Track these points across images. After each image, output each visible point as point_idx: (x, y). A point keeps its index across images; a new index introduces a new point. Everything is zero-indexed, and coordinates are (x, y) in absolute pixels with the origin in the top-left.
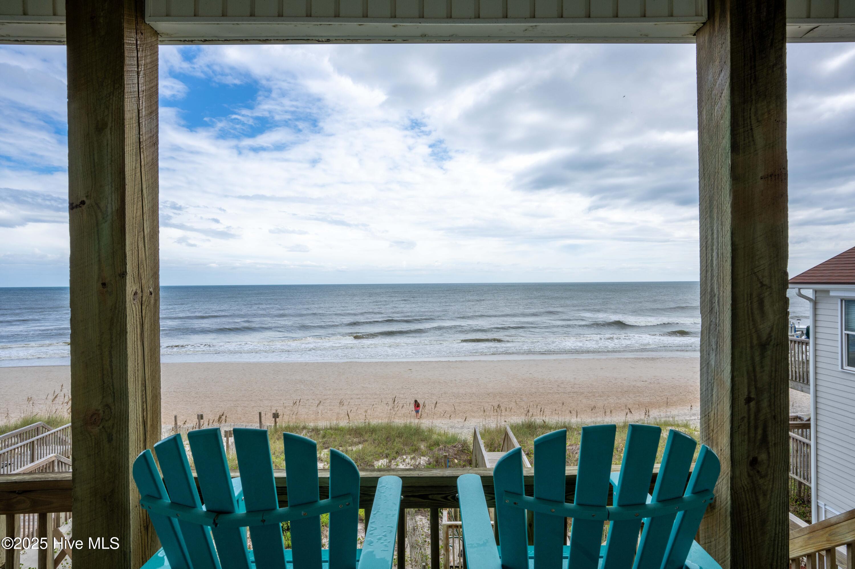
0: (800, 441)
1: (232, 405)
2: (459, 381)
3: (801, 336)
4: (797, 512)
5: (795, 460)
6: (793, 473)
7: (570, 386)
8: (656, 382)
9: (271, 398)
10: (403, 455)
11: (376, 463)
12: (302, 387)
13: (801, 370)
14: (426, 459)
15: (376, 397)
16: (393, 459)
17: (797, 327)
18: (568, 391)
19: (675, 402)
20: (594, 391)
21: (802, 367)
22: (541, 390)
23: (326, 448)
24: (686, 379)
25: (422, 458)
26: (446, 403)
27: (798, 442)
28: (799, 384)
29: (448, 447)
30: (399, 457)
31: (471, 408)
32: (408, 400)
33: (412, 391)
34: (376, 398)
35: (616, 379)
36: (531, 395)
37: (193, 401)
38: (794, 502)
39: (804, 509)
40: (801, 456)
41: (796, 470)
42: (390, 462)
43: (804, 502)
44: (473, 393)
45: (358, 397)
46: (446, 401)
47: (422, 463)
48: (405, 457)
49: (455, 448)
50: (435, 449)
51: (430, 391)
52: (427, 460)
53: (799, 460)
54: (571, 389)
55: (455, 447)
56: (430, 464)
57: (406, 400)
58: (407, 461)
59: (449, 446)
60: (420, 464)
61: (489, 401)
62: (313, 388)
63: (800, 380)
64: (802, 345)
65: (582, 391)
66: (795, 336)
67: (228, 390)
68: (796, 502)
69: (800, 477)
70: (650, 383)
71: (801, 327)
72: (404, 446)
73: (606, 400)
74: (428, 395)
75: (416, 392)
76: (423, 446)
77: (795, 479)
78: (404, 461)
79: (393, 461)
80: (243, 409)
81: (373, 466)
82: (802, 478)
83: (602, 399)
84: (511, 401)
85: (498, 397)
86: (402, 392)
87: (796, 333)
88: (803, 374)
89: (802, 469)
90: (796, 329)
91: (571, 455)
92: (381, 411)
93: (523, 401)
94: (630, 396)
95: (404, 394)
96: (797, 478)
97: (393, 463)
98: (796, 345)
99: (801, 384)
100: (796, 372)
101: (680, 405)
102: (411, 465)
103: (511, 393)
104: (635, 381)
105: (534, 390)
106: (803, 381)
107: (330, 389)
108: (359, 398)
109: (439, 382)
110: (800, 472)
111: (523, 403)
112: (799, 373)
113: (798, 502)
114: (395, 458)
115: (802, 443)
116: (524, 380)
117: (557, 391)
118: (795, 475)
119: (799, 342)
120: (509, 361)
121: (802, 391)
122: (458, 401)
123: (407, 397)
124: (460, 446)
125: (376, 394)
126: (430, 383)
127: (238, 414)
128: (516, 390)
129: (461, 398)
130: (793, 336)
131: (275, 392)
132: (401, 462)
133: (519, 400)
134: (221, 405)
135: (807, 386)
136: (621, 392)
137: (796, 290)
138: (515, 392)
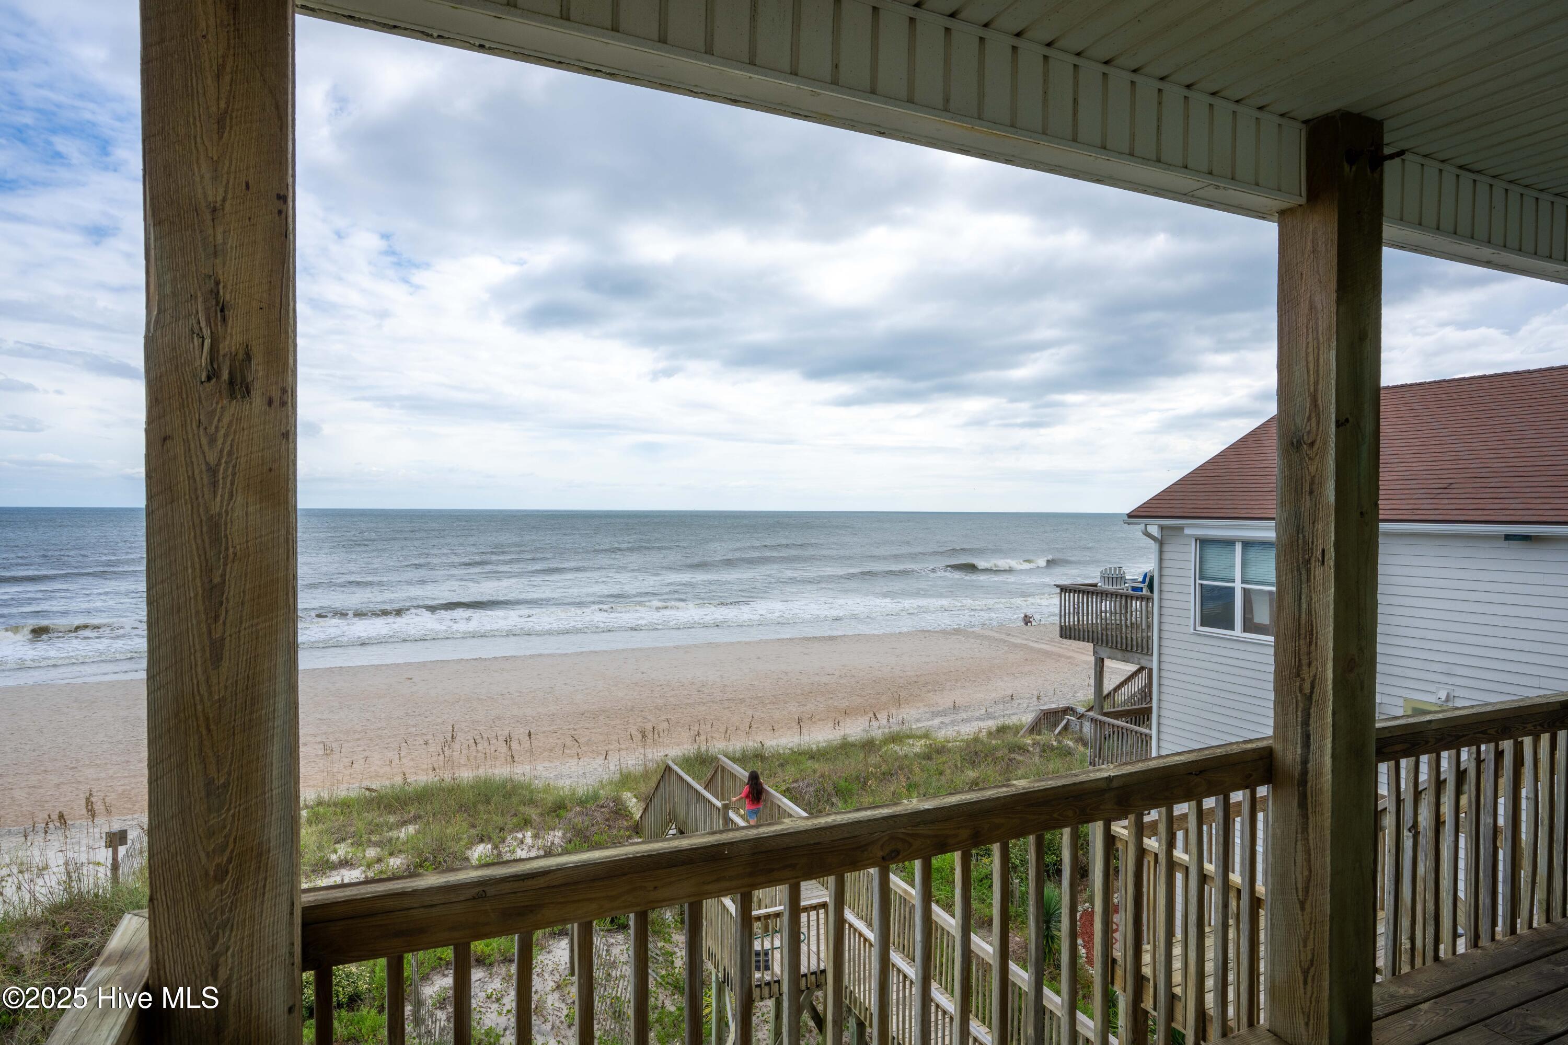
0: (1136, 733)
2: (516, 694)
7: (718, 689)
10: (516, 831)
11: (470, 853)
13: (1140, 636)
14: (559, 834)
15: (357, 736)
16: (500, 842)
20: (760, 695)
22: (671, 699)
25: (552, 832)
27: (1134, 733)
29: (590, 808)
30: (511, 836)
33: (429, 719)
34: (359, 740)
35: (787, 673)
42: (497, 847)
44: (554, 715)
47: (555, 842)
48: (520, 835)
49: (603, 810)
50: (568, 815)
51: (467, 717)
52: (562, 835)
54: (721, 694)
55: (602, 807)
56: (569, 842)
58: (529, 840)
59: (592, 806)
60: (553, 843)
61: (587, 725)
63: (1137, 650)
65: (740, 697)
76: (534, 814)
78: (521, 842)
79: (501, 846)
81: (467, 859)
84: (628, 723)
85: (601, 717)
92: (382, 762)
95: (415, 726)
97: (504, 849)
99: (1139, 652)
100: (1132, 638)
102: (539, 849)
105: (660, 702)
106: (1143, 650)
109: (479, 698)
112: (1138, 641)
114: (502, 841)
115: (1139, 735)
116: (636, 684)
117: (700, 700)
119: (1137, 598)
123: (424, 731)
124: (611, 805)
125: (355, 731)
126: (461, 703)
128: (629, 704)
131: (105, 746)
135: (1147, 657)
136: (802, 694)
137: (1142, 527)
138: (629, 708)
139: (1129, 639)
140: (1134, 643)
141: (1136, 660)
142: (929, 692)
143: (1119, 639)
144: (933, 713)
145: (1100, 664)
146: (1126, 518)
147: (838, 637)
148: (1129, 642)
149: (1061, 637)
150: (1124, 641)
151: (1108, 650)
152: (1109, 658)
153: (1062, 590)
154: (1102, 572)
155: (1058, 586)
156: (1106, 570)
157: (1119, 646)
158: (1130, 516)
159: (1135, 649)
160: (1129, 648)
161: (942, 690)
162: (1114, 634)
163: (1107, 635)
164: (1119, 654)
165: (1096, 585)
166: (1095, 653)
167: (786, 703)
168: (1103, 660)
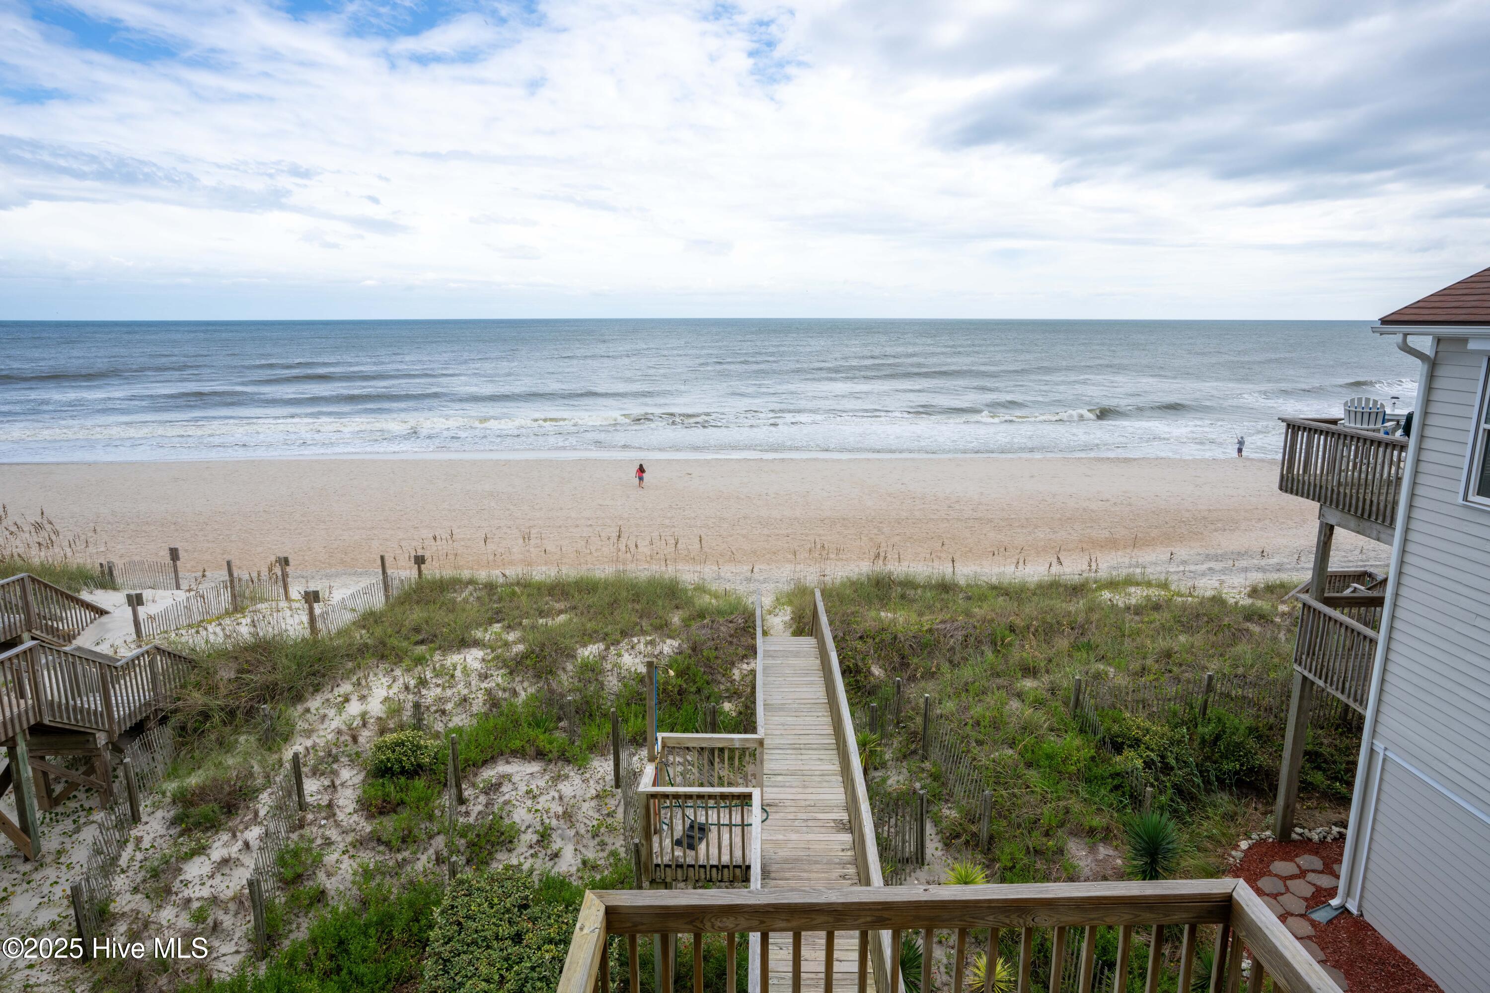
0: (1359, 633)
1: (364, 536)
2: (774, 496)
3: (1394, 430)
4: (1336, 746)
5: (1343, 664)
6: (1337, 689)
7: (971, 507)
8: (1125, 502)
9: (434, 524)
10: (632, 636)
11: (580, 651)
12: (493, 504)
13: (1383, 498)
14: (676, 643)
16: (613, 644)
17: (1388, 411)
18: (966, 516)
19: (1153, 539)
20: (1013, 516)
21: (1385, 491)
22: (917, 513)
23: (498, 622)
24: (1179, 498)
25: (669, 641)
26: (744, 536)
27: (1355, 633)
28: (1375, 526)
29: (718, 622)
30: (626, 640)
31: (787, 545)
32: (677, 529)
35: (1054, 496)
36: (899, 523)
37: (296, 529)
38: (1333, 730)
39: (1348, 741)
40: (1356, 655)
41: (1344, 684)
42: (607, 649)
43: (1350, 730)
44: (796, 518)
45: (590, 523)
46: (744, 532)
47: (665, 652)
48: (635, 640)
49: (731, 625)
50: (695, 625)
51: (718, 513)
52: (677, 645)
53: (1351, 665)
54: (971, 512)
55: (731, 622)
56: (680, 653)
57: (673, 530)
58: (639, 647)
59: (721, 620)
60: (662, 653)
61: (822, 532)
62: (512, 507)
63: (1376, 519)
64: (1393, 449)
65: (991, 516)
66: (1382, 431)
67: (360, 508)
68: (1336, 729)
69: (1349, 697)
70: (1115, 503)
71: (1397, 412)
72: (641, 617)
73: (1030, 533)
74: (714, 520)
75: (693, 515)
76: (676, 619)
77: (1339, 700)
78: (633, 648)
79: (612, 648)
80: (381, 545)
82: (1351, 699)
83: (1024, 531)
85: (838, 525)
86: (669, 515)
87: (1386, 425)
88: (1386, 506)
89: (1354, 683)
90: (1386, 417)
91: (942, 639)
93: (883, 533)
94: (1075, 527)
95: (672, 518)
96: (1343, 698)
98: (1381, 450)
99: (1378, 527)
100: (1372, 502)
101: (1161, 544)
102: (645, 656)
103: (864, 518)
104: (1089, 499)
105: (904, 514)
106: (1384, 521)
107: (541, 509)
108: (591, 525)
109: (738, 498)
110: (1350, 687)
111: (882, 537)
112: (1378, 504)
113: (1340, 730)
114: (616, 643)
115: (1362, 637)
116: (890, 495)
117: (946, 517)
118: (1339, 692)
119: (1387, 445)
120: (868, 460)
121: (1378, 540)
122: (766, 532)
124: (740, 621)
126: (721, 500)
127: (371, 553)
128: (873, 514)
129: (772, 527)
130: (1378, 430)
132: (627, 650)
133: (876, 531)
134: (345, 537)
135: (1389, 531)
136: (1060, 519)
137: (1399, 338)
138: (870, 518)
139: (1368, 502)
140: (1374, 509)
141: (1375, 533)
142: (1216, 530)
143: (1354, 502)
144: (1207, 555)
145: (1327, 532)
146: (1378, 325)
147: (1135, 459)
148: (1367, 507)
149: (1281, 489)
150: (1360, 504)
151: (1338, 514)
152: (1339, 525)
153: (1288, 425)
154: (1346, 404)
155: (1283, 420)
156: (1353, 400)
157: (1353, 509)
158: (1385, 321)
159: (1373, 518)
160: (1366, 516)
161: (1234, 530)
162: (1348, 491)
163: (1339, 492)
164: (1353, 522)
165: (1334, 422)
166: (1321, 515)
167: (1036, 527)
168: (1332, 528)
